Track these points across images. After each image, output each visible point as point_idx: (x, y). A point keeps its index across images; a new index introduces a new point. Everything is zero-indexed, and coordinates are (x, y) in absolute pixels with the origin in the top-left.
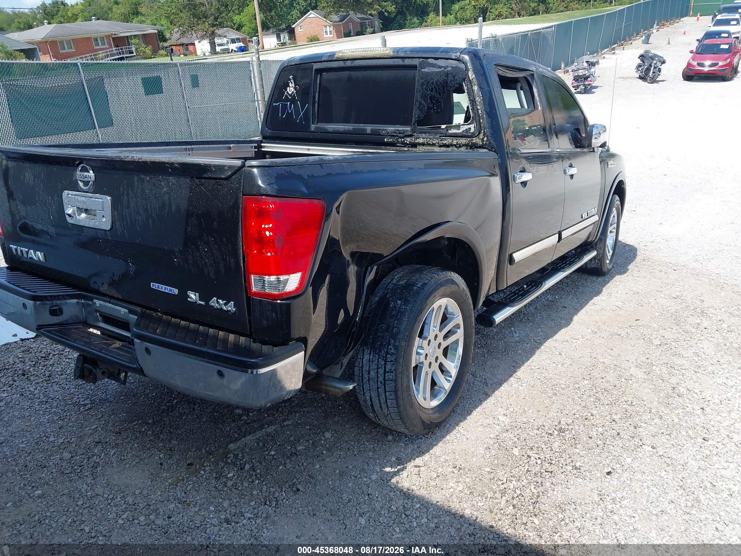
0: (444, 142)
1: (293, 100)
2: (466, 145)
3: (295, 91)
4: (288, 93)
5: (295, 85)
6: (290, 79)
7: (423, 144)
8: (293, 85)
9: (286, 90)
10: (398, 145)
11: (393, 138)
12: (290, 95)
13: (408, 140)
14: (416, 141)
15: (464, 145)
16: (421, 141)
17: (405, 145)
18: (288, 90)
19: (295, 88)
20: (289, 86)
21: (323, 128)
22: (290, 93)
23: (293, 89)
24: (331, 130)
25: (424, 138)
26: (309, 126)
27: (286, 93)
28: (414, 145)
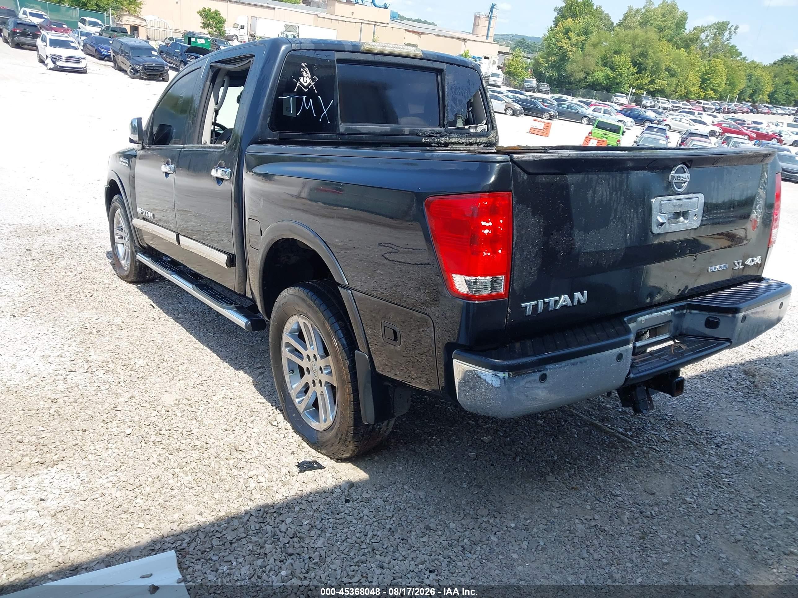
0: (471, 141)
1: (310, 94)
2: (485, 143)
3: (312, 83)
4: (301, 84)
5: (312, 75)
6: (303, 67)
7: (454, 143)
8: (309, 74)
9: (299, 80)
10: (433, 145)
11: (430, 138)
12: (306, 87)
13: (443, 140)
14: (450, 141)
15: (484, 143)
16: (453, 140)
17: (439, 144)
18: (302, 80)
19: (313, 80)
20: (302, 76)
21: (356, 130)
22: (305, 84)
23: (309, 81)
24: (365, 131)
25: (455, 138)
26: (337, 126)
27: (298, 84)
28: (446, 144)
